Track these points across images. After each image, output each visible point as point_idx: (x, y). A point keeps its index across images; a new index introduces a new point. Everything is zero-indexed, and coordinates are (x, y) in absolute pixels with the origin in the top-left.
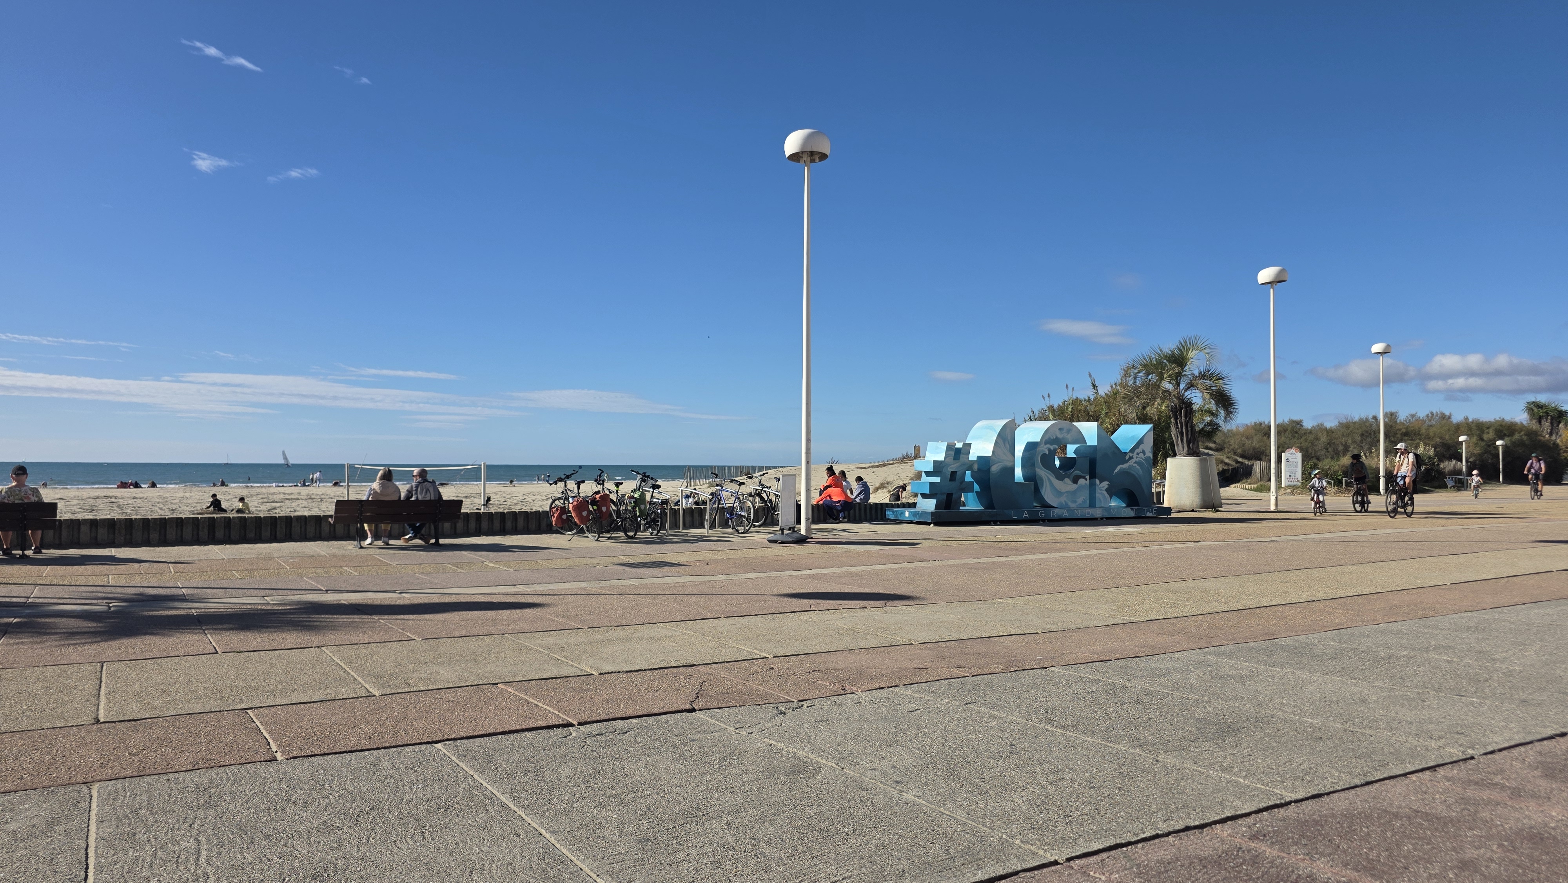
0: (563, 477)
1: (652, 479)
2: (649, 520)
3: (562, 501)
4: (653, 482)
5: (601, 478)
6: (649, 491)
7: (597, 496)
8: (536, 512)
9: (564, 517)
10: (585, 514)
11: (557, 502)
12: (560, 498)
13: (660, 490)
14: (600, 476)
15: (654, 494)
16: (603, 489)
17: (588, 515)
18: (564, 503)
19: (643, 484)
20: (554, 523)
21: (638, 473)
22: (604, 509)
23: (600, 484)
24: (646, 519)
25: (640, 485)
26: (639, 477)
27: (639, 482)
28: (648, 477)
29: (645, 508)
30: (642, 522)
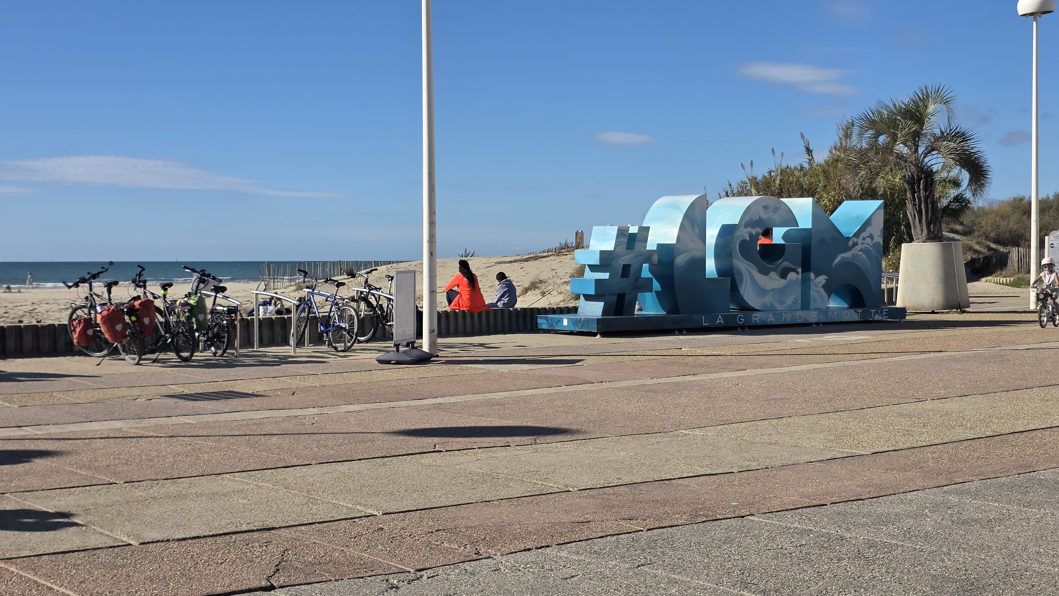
0: (87, 277)
1: (214, 278)
2: (210, 335)
3: (86, 311)
4: (216, 283)
5: (142, 279)
6: (209, 296)
7: (137, 303)
8: (50, 326)
9: (90, 332)
10: (119, 327)
11: (79, 312)
12: (84, 307)
13: (227, 293)
14: (140, 275)
15: (218, 301)
16: (145, 293)
17: (124, 330)
18: (90, 314)
19: (202, 285)
20: (75, 341)
21: (194, 271)
22: (146, 321)
23: (140, 287)
24: (207, 333)
25: (197, 287)
26: (196, 276)
27: (196, 284)
28: (209, 276)
29: (205, 319)
30: (202, 338)
